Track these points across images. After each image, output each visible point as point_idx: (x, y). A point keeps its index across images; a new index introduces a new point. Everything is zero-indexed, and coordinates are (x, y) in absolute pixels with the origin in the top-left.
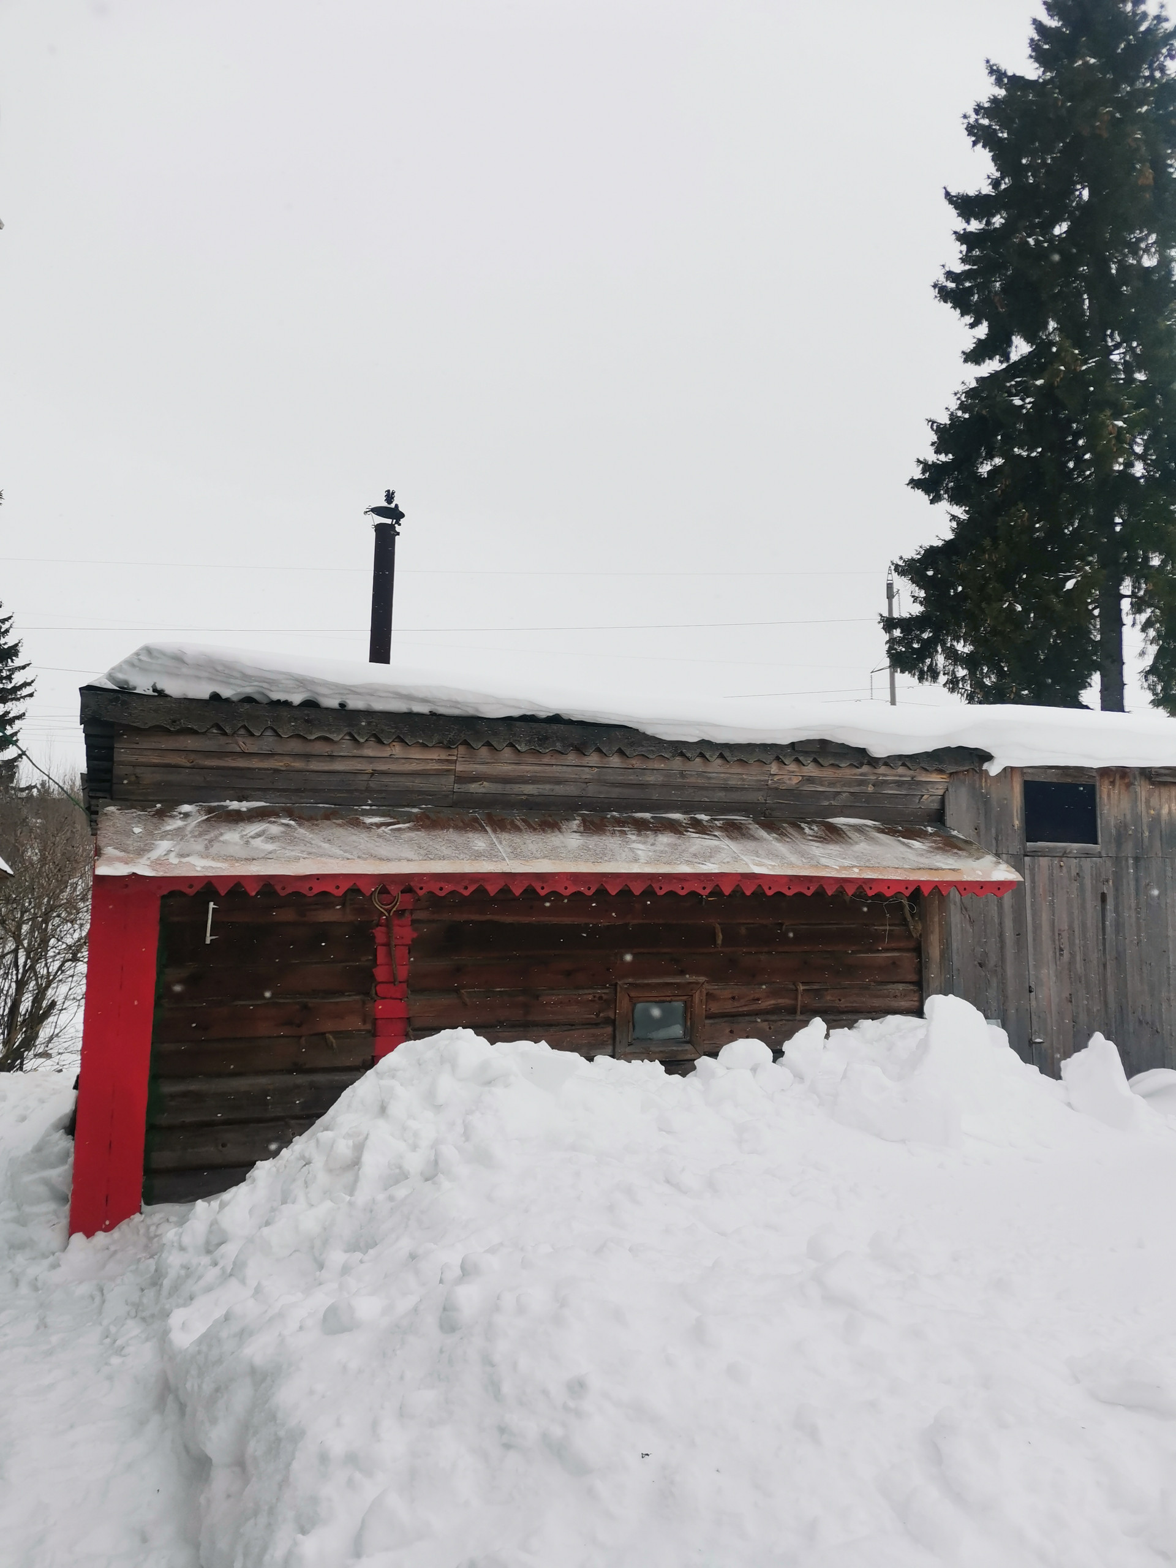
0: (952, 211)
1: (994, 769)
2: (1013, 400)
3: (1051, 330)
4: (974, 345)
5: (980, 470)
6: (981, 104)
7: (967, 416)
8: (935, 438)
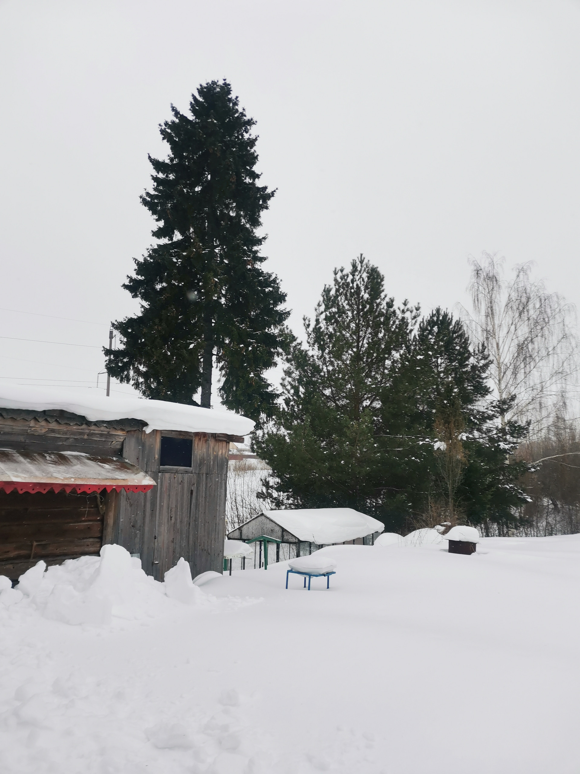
0: (151, 166)
1: (148, 430)
2: (172, 259)
3: (191, 232)
4: (157, 229)
5: (156, 287)
6: (168, 122)
7: (152, 261)
8: (136, 267)
